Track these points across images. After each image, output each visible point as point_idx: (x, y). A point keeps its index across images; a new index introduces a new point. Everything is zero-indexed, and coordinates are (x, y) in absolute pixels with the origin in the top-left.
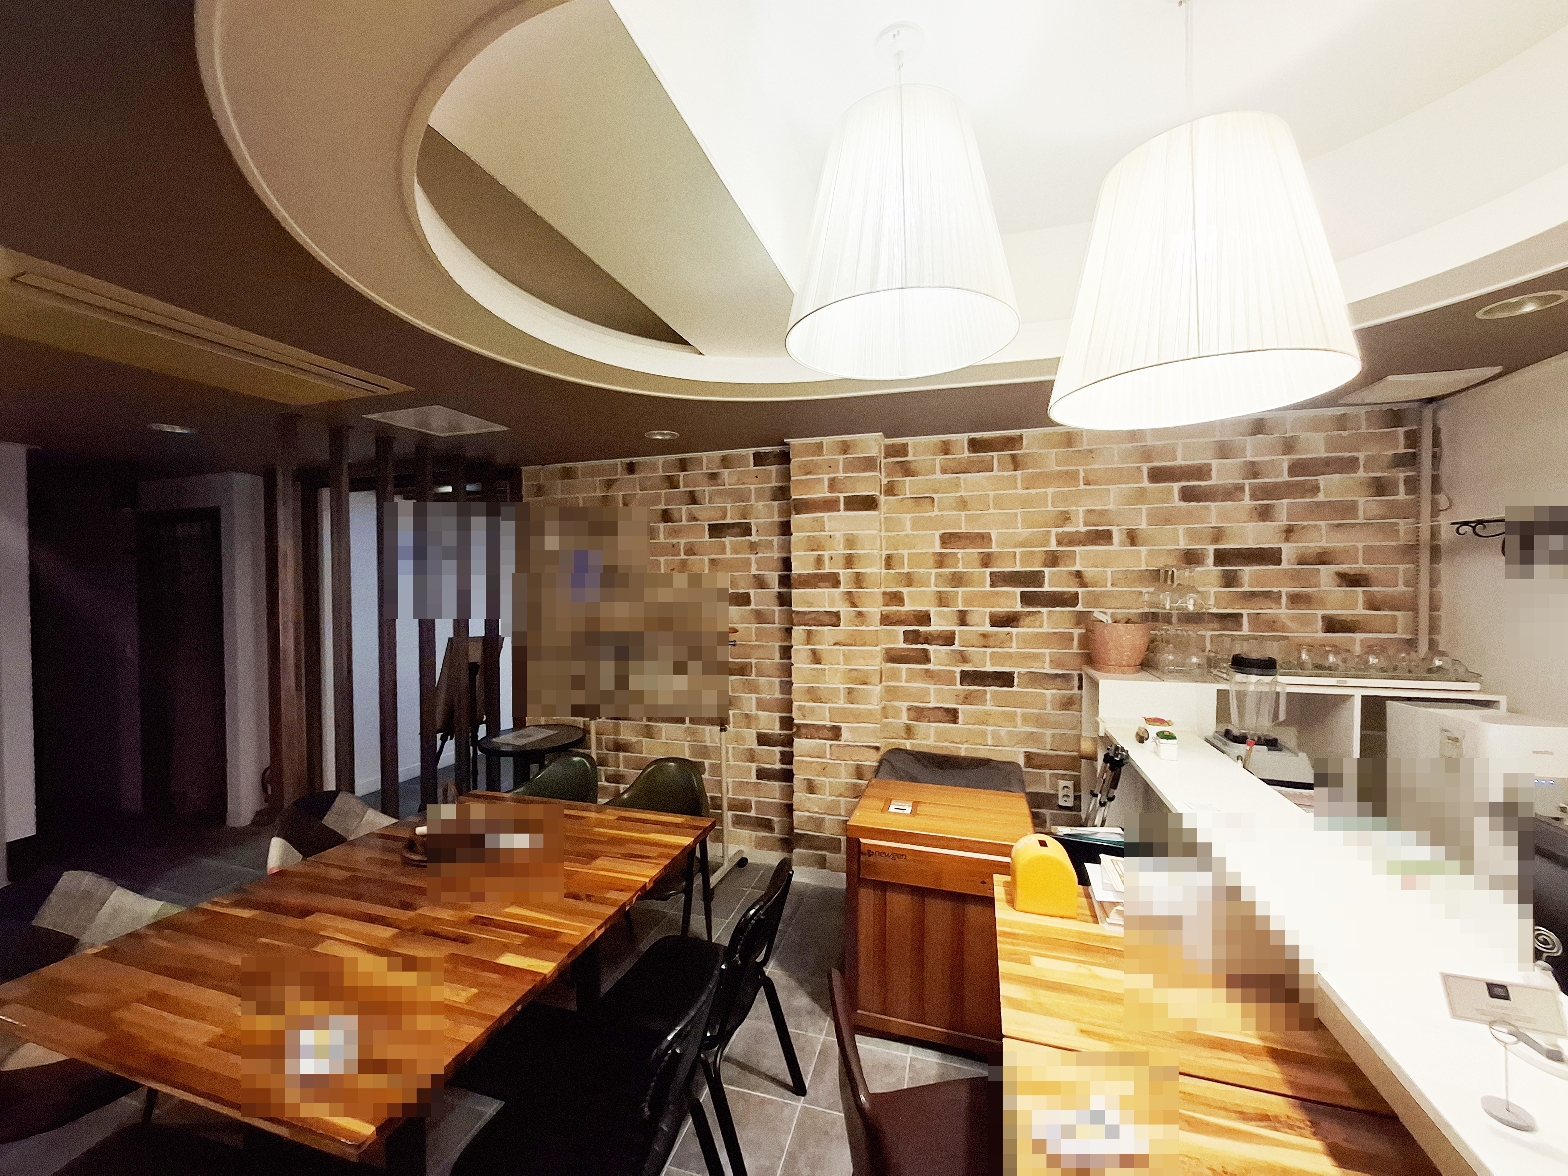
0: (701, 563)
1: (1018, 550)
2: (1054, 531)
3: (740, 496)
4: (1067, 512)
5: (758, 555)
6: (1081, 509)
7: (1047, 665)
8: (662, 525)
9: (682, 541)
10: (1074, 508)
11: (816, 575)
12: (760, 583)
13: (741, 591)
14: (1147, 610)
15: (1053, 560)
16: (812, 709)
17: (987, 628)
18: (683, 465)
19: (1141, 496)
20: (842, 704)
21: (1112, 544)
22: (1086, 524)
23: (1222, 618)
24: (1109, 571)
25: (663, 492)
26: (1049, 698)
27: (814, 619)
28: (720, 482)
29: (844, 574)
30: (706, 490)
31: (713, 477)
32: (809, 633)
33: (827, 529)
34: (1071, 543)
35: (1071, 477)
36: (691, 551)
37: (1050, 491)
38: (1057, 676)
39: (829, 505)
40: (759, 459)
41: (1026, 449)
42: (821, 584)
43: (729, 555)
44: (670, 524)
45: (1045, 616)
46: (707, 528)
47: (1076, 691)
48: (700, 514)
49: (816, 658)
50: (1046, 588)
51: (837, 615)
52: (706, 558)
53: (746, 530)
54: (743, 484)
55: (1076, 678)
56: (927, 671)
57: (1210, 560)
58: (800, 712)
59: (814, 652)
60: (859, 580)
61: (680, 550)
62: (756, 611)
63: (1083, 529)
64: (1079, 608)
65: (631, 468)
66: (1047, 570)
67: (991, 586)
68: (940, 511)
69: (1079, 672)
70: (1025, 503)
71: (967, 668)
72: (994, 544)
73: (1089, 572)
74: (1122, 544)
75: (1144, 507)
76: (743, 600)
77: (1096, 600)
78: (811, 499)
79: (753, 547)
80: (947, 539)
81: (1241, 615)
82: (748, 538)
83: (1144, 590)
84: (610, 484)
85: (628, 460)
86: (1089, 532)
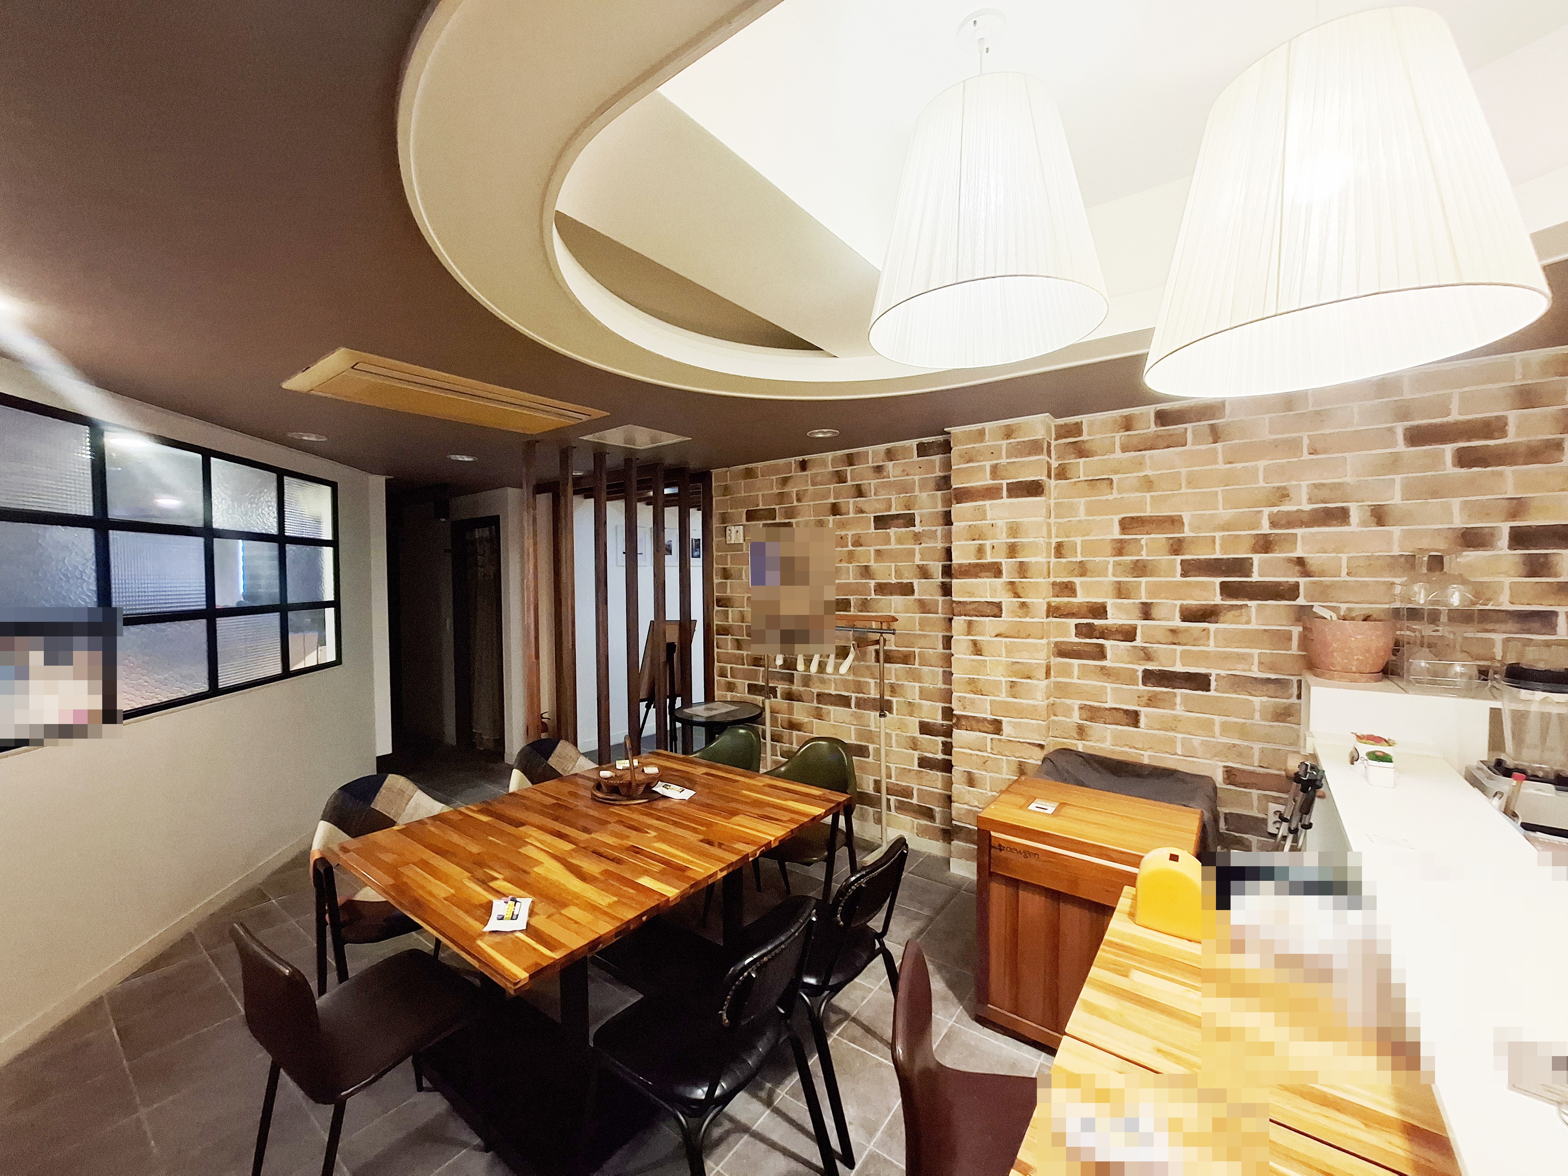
0: (867, 554)
1: (1218, 535)
2: (1267, 511)
3: (904, 488)
4: (1285, 488)
5: (923, 545)
6: (1304, 484)
7: (1255, 668)
8: (831, 518)
9: (850, 533)
10: (1294, 483)
11: (977, 565)
12: (924, 573)
13: (905, 581)
14: (1397, 605)
15: (1265, 544)
16: (973, 702)
17: (1177, 623)
18: (850, 460)
19: (1394, 464)
20: (1003, 696)
21: (1348, 524)
22: (1310, 501)
23: (1525, 618)
24: (1344, 557)
25: (832, 486)
26: (1257, 707)
27: (974, 609)
28: (885, 473)
29: (1007, 564)
30: (871, 483)
31: (879, 469)
32: (970, 623)
33: (989, 516)
34: (1290, 524)
35: (1293, 446)
36: (857, 543)
37: (1262, 464)
38: (1268, 680)
39: (991, 493)
40: (923, 450)
41: (1229, 417)
42: (983, 574)
43: (893, 546)
44: (838, 517)
45: (1253, 610)
46: (872, 519)
47: (1294, 700)
48: (866, 507)
49: (977, 648)
50: (1255, 577)
51: (999, 605)
52: (872, 549)
53: (909, 520)
54: (907, 475)
55: (1295, 685)
56: (1103, 668)
57: (1504, 540)
58: (960, 704)
59: (975, 643)
60: (1023, 570)
61: (847, 543)
62: (920, 600)
63: (1307, 507)
64: (1301, 601)
65: (803, 466)
66: (1257, 558)
67: (1183, 575)
68: (1119, 493)
69: (1299, 678)
70: (1227, 479)
71: (1151, 666)
72: (1186, 528)
73: (1314, 558)
74: (1364, 524)
75: (1398, 478)
76: (907, 590)
77: (1323, 593)
78: (972, 487)
79: (917, 538)
80: (1126, 525)
81: (1555, 614)
82: (912, 528)
83: (1397, 580)
84: (785, 481)
85: (800, 458)
86: (1315, 511)
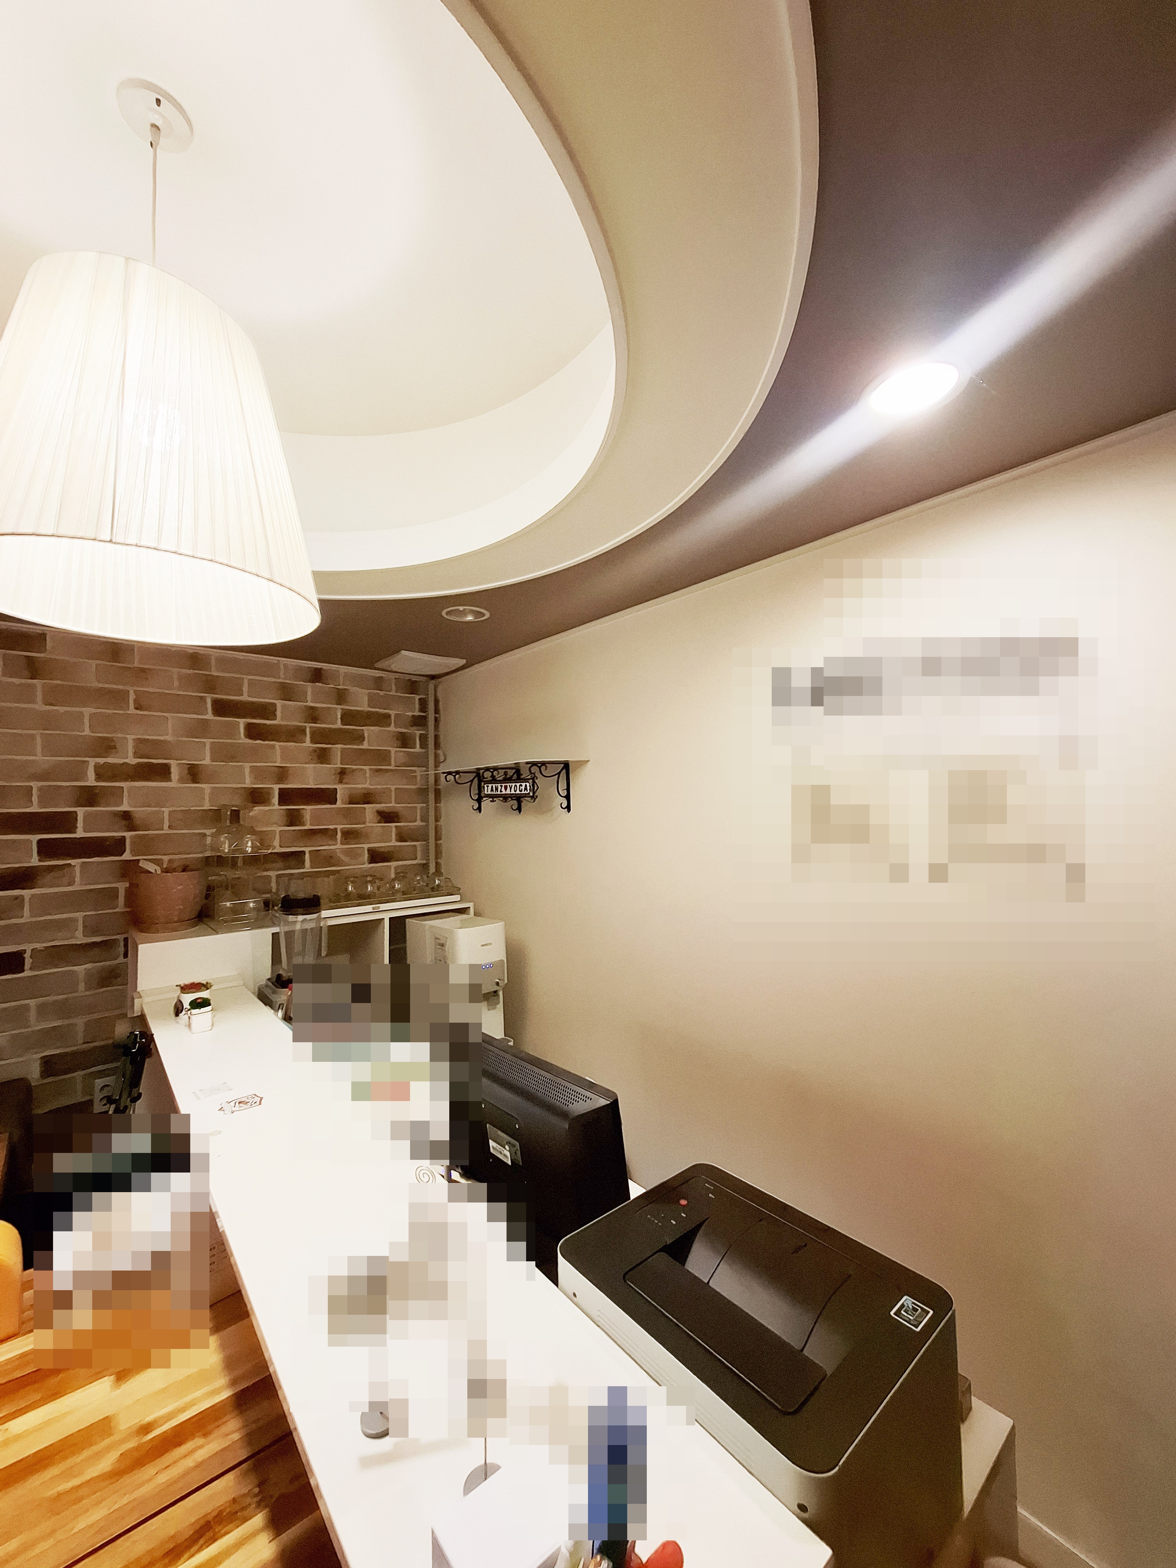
1: (35, 785)
2: (92, 762)
4: (111, 740)
6: (130, 737)
7: (79, 933)
10: (120, 735)
14: (208, 854)
15: (89, 797)
19: (204, 729)
21: (170, 780)
22: (136, 755)
23: (287, 857)
24: (166, 811)
26: (81, 976)
34: (114, 778)
35: (118, 698)
37: (87, 711)
38: (94, 944)
41: (50, 652)
45: (78, 870)
47: (121, 959)
50: (80, 833)
55: (122, 943)
57: (276, 800)
63: (132, 761)
66: (81, 812)
69: (125, 936)
70: (47, 722)
73: (139, 812)
74: (181, 780)
75: (208, 741)
77: (148, 846)
81: (303, 852)
83: (208, 832)
86: (139, 765)
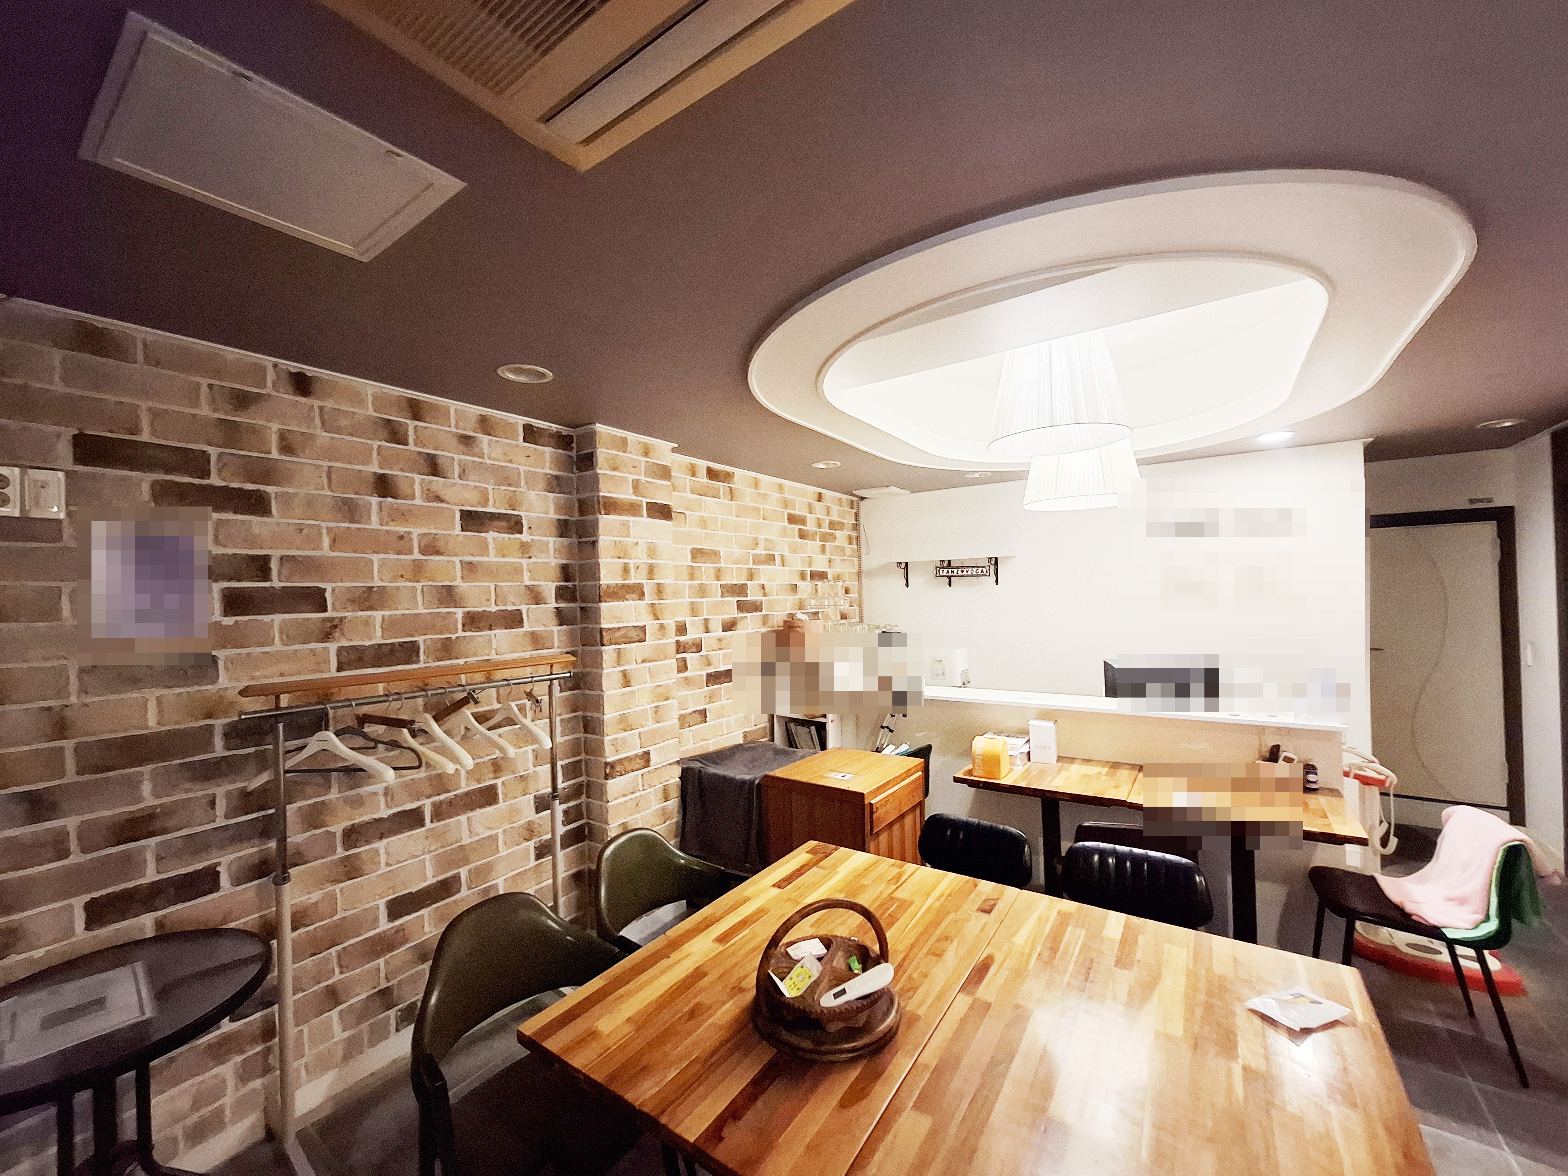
0: (448, 568)
1: (734, 567)
2: (750, 552)
3: (506, 479)
4: (757, 538)
6: (762, 537)
8: (375, 500)
9: (416, 532)
10: (759, 536)
11: (624, 585)
12: (536, 597)
13: (510, 608)
15: (752, 575)
16: (624, 741)
17: (721, 634)
18: (416, 410)
19: (784, 532)
20: (650, 726)
21: (775, 565)
22: (764, 549)
24: (774, 585)
25: (376, 444)
27: (624, 636)
28: (477, 450)
29: (649, 587)
30: (454, 458)
31: (466, 441)
32: (619, 652)
33: (632, 534)
34: (759, 563)
35: (757, 512)
36: (431, 548)
37: (749, 520)
39: (632, 509)
40: (531, 434)
41: (736, 484)
42: (628, 596)
43: (492, 558)
44: (390, 499)
45: (747, 620)
46: (458, 515)
48: (446, 494)
49: (627, 681)
50: (749, 598)
51: (643, 629)
52: (457, 560)
53: (515, 525)
54: (511, 461)
56: (686, 679)
57: (809, 577)
60: (660, 590)
61: (412, 547)
62: (532, 633)
63: (763, 552)
65: (300, 384)
66: (748, 584)
68: (690, 527)
70: (737, 528)
71: (711, 670)
72: (722, 560)
73: (767, 585)
74: (779, 565)
75: (787, 541)
76: (514, 620)
77: (771, 606)
78: (619, 499)
79: (525, 549)
80: (697, 554)
81: (819, 612)
82: (518, 536)
83: (788, 598)
84: (241, 400)
85: (295, 366)
86: (766, 555)
